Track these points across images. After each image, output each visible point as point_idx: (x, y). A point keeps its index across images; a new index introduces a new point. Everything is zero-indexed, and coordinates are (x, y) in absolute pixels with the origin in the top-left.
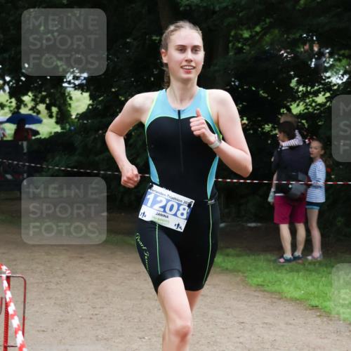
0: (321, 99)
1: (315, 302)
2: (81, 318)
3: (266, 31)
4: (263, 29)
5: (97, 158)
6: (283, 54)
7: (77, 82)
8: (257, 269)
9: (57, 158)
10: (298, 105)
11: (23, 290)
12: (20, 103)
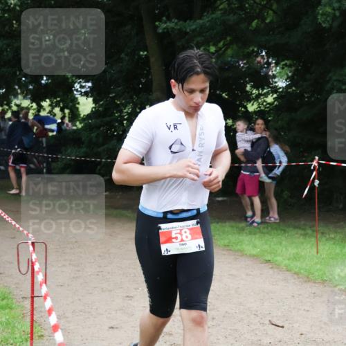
0: (270, 99)
1: (268, 258)
2: (90, 275)
3: (227, 46)
4: (224, 45)
5: (99, 150)
6: (240, 65)
7: (83, 90)
8: (224, 233)
9: (69, 151)
10: (253, 105)
11: (44, 253)
12: (40, 108)
